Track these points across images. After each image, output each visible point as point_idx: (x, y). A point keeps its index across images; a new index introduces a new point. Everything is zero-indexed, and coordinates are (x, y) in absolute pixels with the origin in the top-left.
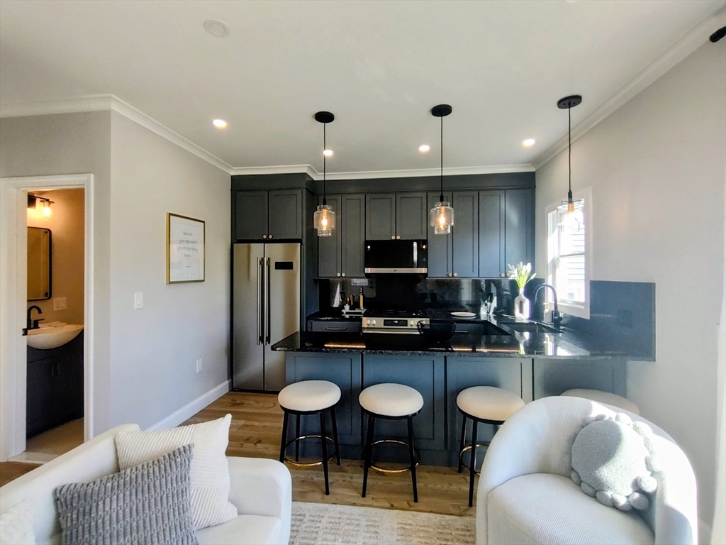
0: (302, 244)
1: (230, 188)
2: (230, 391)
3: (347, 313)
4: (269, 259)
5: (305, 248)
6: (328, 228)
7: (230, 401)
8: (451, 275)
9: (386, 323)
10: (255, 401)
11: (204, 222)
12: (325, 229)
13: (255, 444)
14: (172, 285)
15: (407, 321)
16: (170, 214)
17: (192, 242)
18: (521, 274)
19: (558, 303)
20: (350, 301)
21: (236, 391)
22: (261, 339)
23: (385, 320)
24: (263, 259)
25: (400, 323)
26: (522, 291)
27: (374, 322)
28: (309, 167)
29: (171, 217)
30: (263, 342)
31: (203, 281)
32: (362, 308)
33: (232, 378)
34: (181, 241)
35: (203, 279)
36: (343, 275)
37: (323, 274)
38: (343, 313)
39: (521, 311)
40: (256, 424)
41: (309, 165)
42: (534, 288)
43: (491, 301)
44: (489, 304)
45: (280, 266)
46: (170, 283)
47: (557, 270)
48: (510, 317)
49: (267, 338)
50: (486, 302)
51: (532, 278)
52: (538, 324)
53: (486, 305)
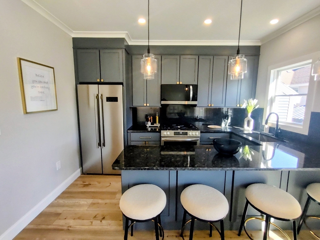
0: (123, 86)
1: (72, 46)
2: (81, 174)
3: (149, 127)
4: (102, 95)
5: (125, 88)
6: (152, 73)
7: (82, 183)
8: (210, 105)
9: (175, 134)
10: (97, 182)
11: (53, 68)
12: (149, 74)
13: (101, 221)
14: (29, 115)
15: (187, 132)
16: (20, 59)
17: (44, 82)
18: (250, 105)
19: (279, 123)
20: (151, 120)
21: (85, 174)
22: (100, 144)
23: (174, 132)
24: (98, 95)
25: (184, 134)
26: (249, 115)
27: (169, 133)
28: (127, 33)
29: (22, 61)
30: (100, 146)
31: (57, 110)
32: (158, 124)
33: (82, 167)
34: (34, 82)
35: (56, 109)
36: (148, 105)
37: (135, 104)
38: (147, 127)
39: (248, 125)
40: (100, 201)
41: (127, 32)
42: (258, 114)
43: (228, 119)
44: (226, 121)
45: (110, 99)
46: (27, 113)
47: (274, 104)
48: (241, 129)
49: (103, 144)
50: (225, 119)
51: (256, 107)
52: (260, 134)
53: (225, 121)
